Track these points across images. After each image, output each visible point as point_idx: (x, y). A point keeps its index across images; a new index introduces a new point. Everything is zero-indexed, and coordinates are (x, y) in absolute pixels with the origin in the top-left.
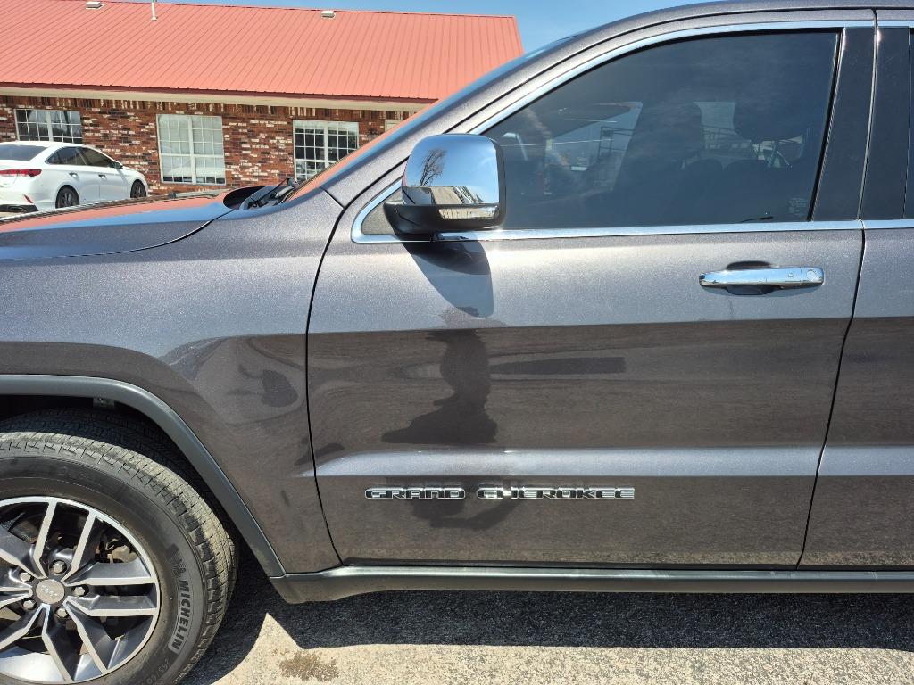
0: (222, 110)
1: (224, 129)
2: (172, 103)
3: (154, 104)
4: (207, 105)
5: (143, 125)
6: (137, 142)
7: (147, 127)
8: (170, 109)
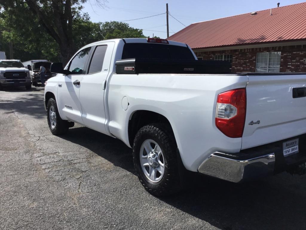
0: (282, 49)
1: (281, 57)
2: (263, 48)
3: (256, 49)
4: (276, 47)
5: (251, 58)
6: (249, 64)
7: (253, 58)
8: (262, 50)
